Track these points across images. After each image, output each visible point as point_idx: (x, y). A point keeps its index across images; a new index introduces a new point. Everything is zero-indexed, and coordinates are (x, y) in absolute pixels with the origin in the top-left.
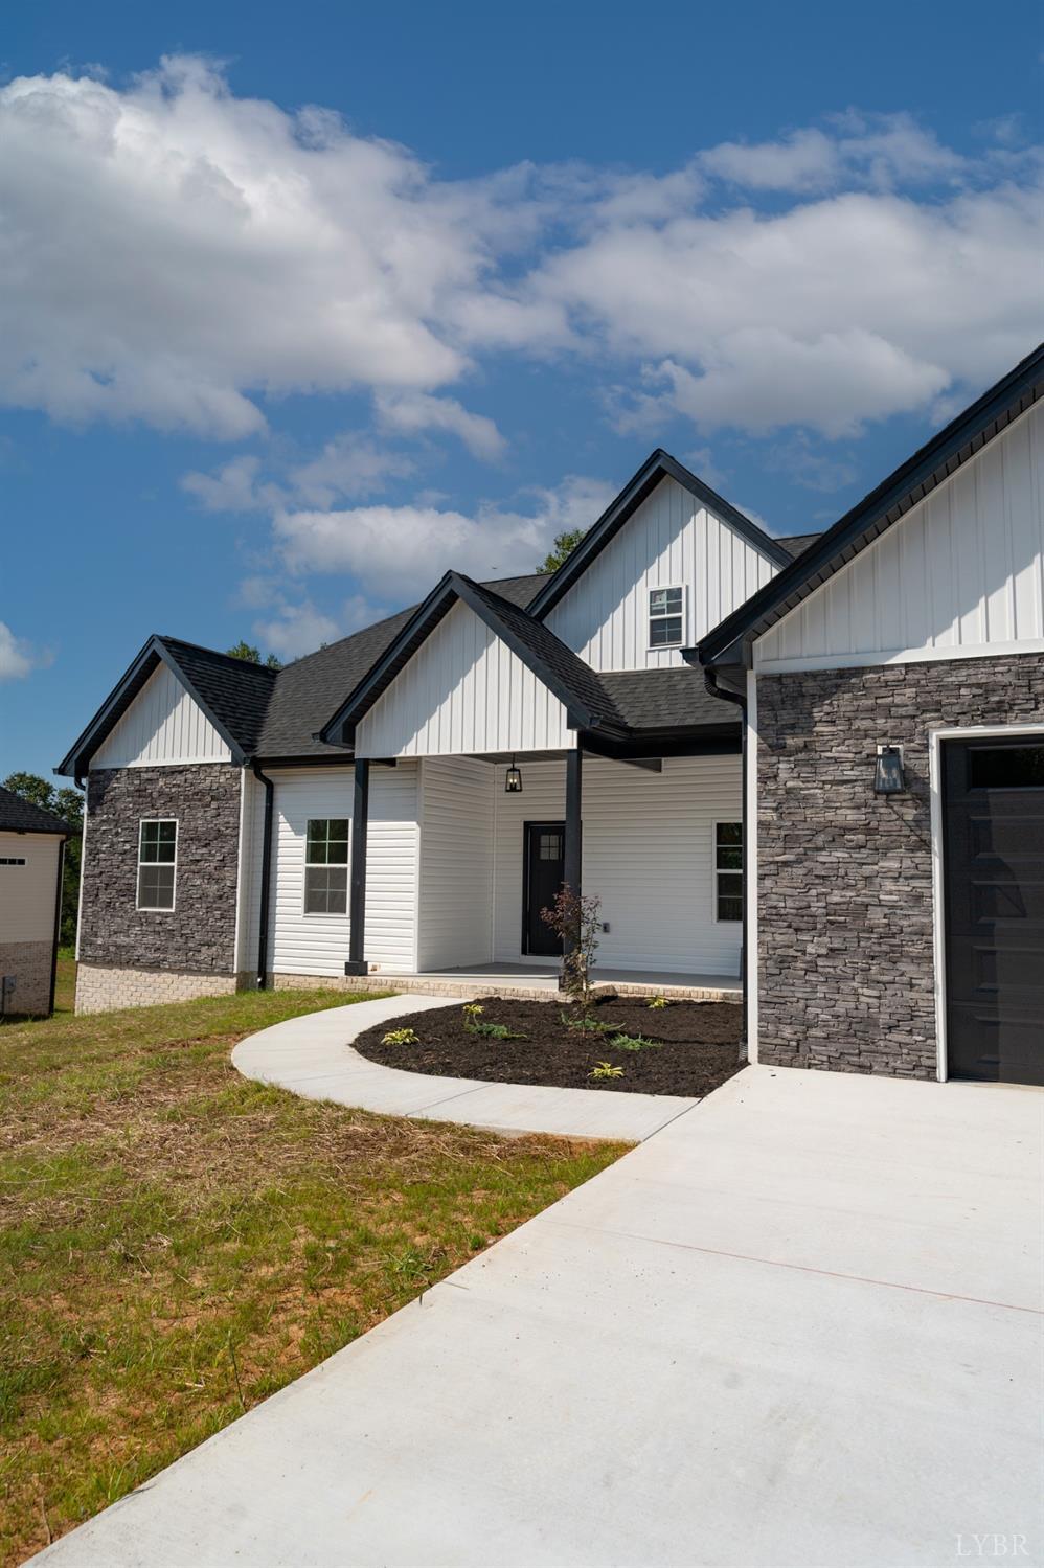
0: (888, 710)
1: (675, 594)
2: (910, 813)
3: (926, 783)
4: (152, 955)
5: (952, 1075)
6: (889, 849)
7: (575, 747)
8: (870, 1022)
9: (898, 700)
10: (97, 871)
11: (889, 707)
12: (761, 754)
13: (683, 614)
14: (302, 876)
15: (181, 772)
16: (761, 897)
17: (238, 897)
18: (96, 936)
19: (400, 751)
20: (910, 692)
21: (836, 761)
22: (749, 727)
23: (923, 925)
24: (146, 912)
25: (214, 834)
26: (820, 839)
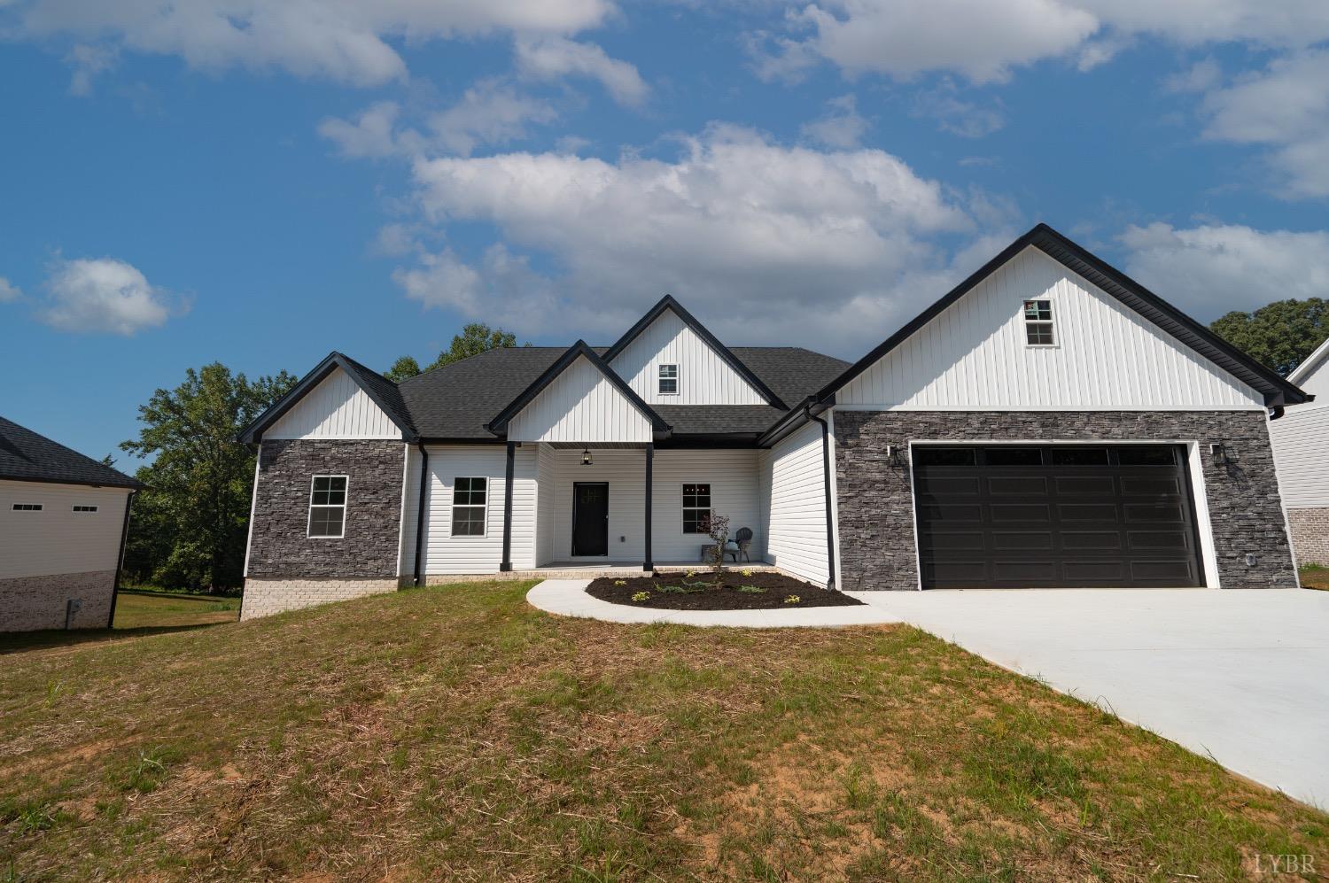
0: (891, 431)
1: (673, 368)
2: (902, 475)
3: (907, 462)
4: (322, 569)
5: (924, 588)
6: (894, 491)
7: (651, 441)
8: (890, 567)
9: (895, 426)
10: (268, 511)
11: (892, 429)
12: (837, 447)
13: (677, 378)
14: (451, 513)
15: (352, 444)
16: (840, 513)
17: (401, 527)
18: (266, 557)
19: (540, 438)
20: (900, 423)
21: (871, 452)
22: (829, 434)
23: (910, 523)
24: (317, 539)
25: (380, 485)
26: (865, 486)
